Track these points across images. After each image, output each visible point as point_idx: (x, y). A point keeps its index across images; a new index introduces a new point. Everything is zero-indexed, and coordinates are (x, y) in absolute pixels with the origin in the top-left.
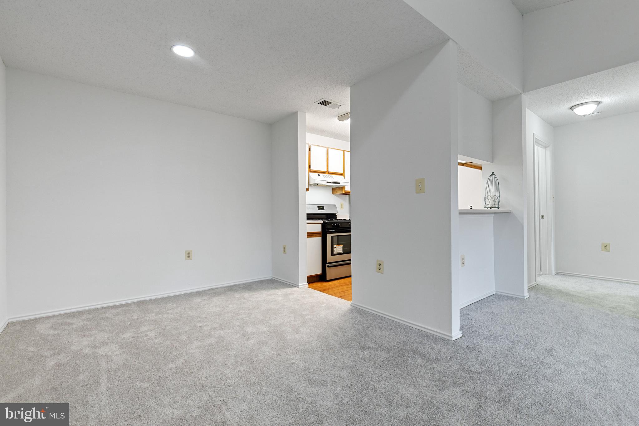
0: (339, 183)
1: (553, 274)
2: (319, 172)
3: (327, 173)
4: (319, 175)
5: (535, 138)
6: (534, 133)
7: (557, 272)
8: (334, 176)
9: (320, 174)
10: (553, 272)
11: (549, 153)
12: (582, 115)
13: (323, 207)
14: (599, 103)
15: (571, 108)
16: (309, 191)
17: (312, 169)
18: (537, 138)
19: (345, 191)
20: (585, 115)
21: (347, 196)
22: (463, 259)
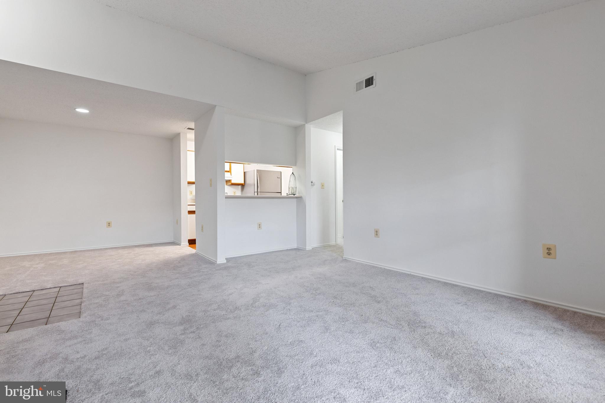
5: (337, 149)
19: (231, 183)
21: (240, 187)
22: (260, 225)
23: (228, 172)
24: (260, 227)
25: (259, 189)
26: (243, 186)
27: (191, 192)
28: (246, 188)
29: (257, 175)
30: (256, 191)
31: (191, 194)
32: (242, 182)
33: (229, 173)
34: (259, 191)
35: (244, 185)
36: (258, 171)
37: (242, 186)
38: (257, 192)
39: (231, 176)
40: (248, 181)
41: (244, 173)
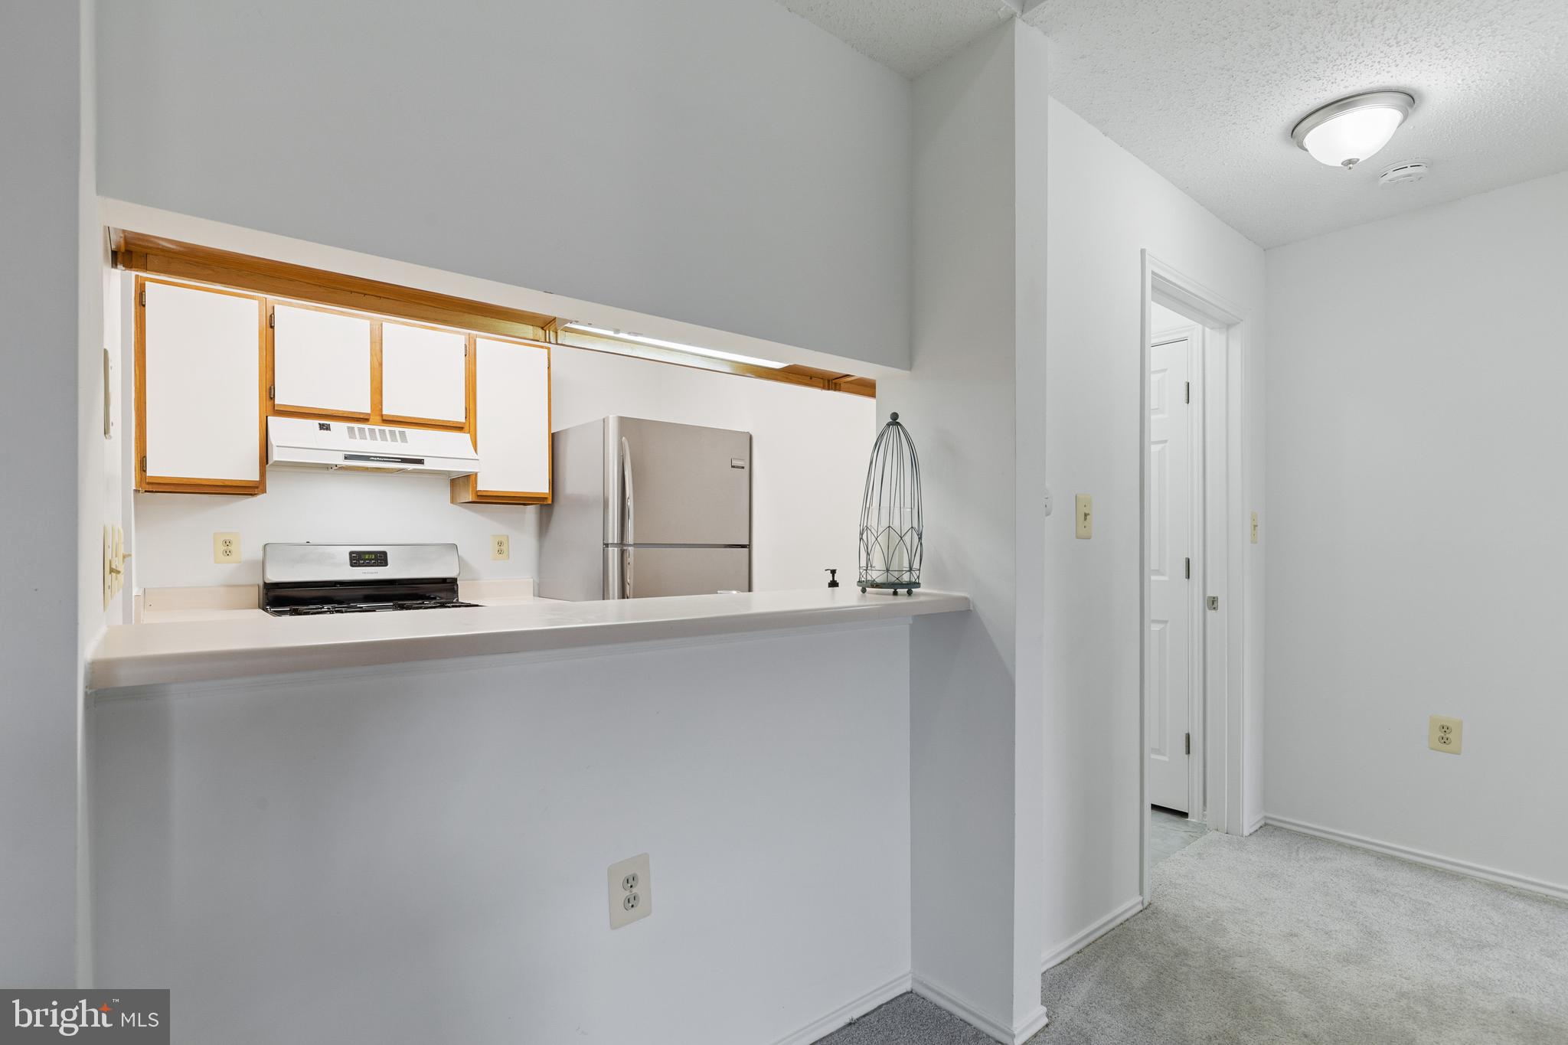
0: (420, 462)
1: (1246, 833)
2: (325, 418)
3: (376, 418)
4: (322, 427)
5: (1153, 273)
6: (1143, 252)
7: (1266, 817)
8: (411, 432)
9: (333, 424)
10: (1249, 821)
11: (1236, 350)
12: (1337, 162)
13: (385, 554)
14: (1409, 99)
15: (1295, 131)
16: (266, 492)
17: (279, 400)
18: (1157, 271)
19: (477, 492)
20: (1350, 161)
21: (531, 512)
22: (630, 881)
23: (458, 428)
24: (631, 902)
25: (630, 524)
26: (545, 506)
27: (227, 543)
28: (561, 514)
29: (621, 445)
30: (613, 536)
31: (228, 553)
32: (542, 487)
33: (465, 437)
34: (630, 538)
35: (551, 507)
36: (624, 423)
37: (541, 505)
38: (622, 543)
39: (471, 454)
40: (573, 483)
41: (554, 438)
